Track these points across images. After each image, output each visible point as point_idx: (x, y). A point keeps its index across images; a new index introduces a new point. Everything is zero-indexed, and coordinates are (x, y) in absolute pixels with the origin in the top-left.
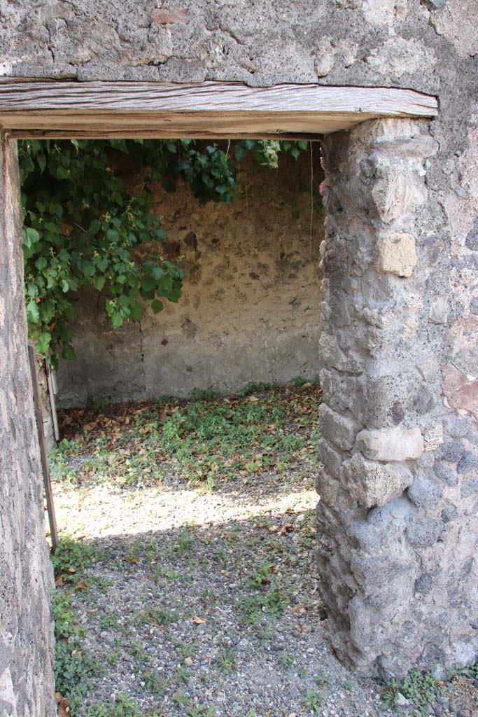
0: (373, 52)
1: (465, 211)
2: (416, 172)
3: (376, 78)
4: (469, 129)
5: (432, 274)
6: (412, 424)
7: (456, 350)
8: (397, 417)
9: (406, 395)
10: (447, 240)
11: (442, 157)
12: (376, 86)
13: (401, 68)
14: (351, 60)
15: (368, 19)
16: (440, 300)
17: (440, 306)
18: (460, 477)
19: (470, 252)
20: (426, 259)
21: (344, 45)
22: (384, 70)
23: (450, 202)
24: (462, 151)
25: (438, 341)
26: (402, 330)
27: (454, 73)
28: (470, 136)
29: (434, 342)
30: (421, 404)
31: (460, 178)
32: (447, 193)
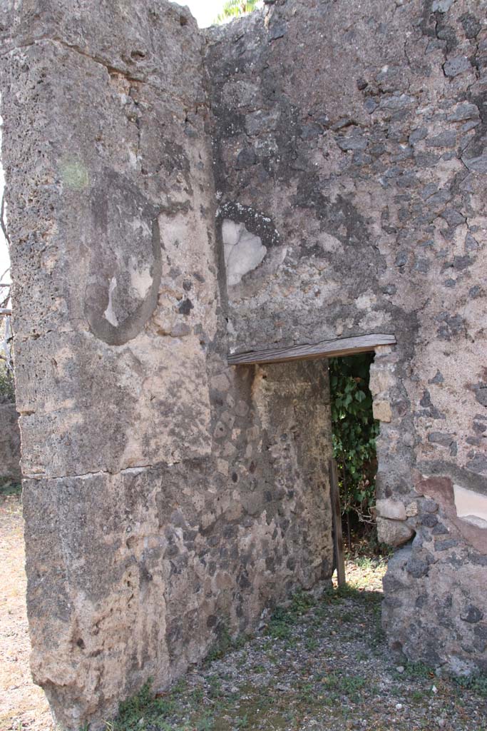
0: (361, 320)
1: (417, 387)
2: (391, 370)
3: (362, 332)
4: (415, 346)
5: (402, 420)
6: (397, 499)
7: (418, 460)
8: (388, 494)
9: (393, 483)
10: (408, 403)
11: (402, 361)
12: (363, 335)
13: (373, 325)
14: (351, 326)
15: (358, 307)
16: (407, 433)
17: (407, 437)
18: (433, 537)
19: (423, 409)
20: (397, 413)
21: (347, 321)
22: (365, 327)
23: (407, 384)
24: (412, 358)
25: (408, 456)
26: (388, 449)
27: (402, 322)
28: (416, 350)
29: (406, 456)
30: (402, 489)
31: (412, 371)
32: (405, 379)
